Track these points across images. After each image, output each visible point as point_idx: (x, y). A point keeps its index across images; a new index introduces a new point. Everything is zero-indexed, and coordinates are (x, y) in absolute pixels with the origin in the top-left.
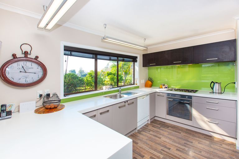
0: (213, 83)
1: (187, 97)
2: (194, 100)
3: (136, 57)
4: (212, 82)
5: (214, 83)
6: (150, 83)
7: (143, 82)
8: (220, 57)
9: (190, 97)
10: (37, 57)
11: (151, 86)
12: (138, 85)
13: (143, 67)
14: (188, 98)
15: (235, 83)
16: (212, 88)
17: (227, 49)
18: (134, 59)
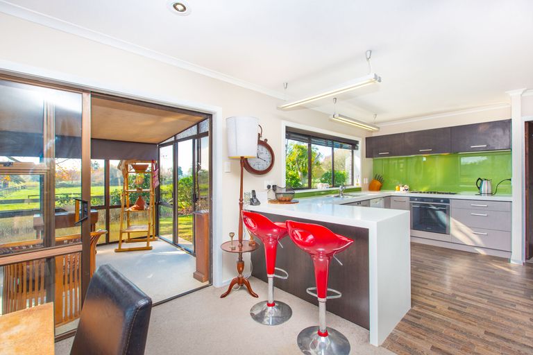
0: (480, 181)
1: (442, 201)
2: (452, 205)
3: (357, 142)
4: (479, 179)
5: (482, 181)
6: (378, 183)
7: (366, 181)
8: (491, 144)
9: (447, 201)
10: (266, 140)
11: (379, 189)
12: (360, 186)
13: (367, 157)
14: (444, 202)
15: (510, 180)
16: (479, 188)
17: (499, 132)
18: (353, 145)
